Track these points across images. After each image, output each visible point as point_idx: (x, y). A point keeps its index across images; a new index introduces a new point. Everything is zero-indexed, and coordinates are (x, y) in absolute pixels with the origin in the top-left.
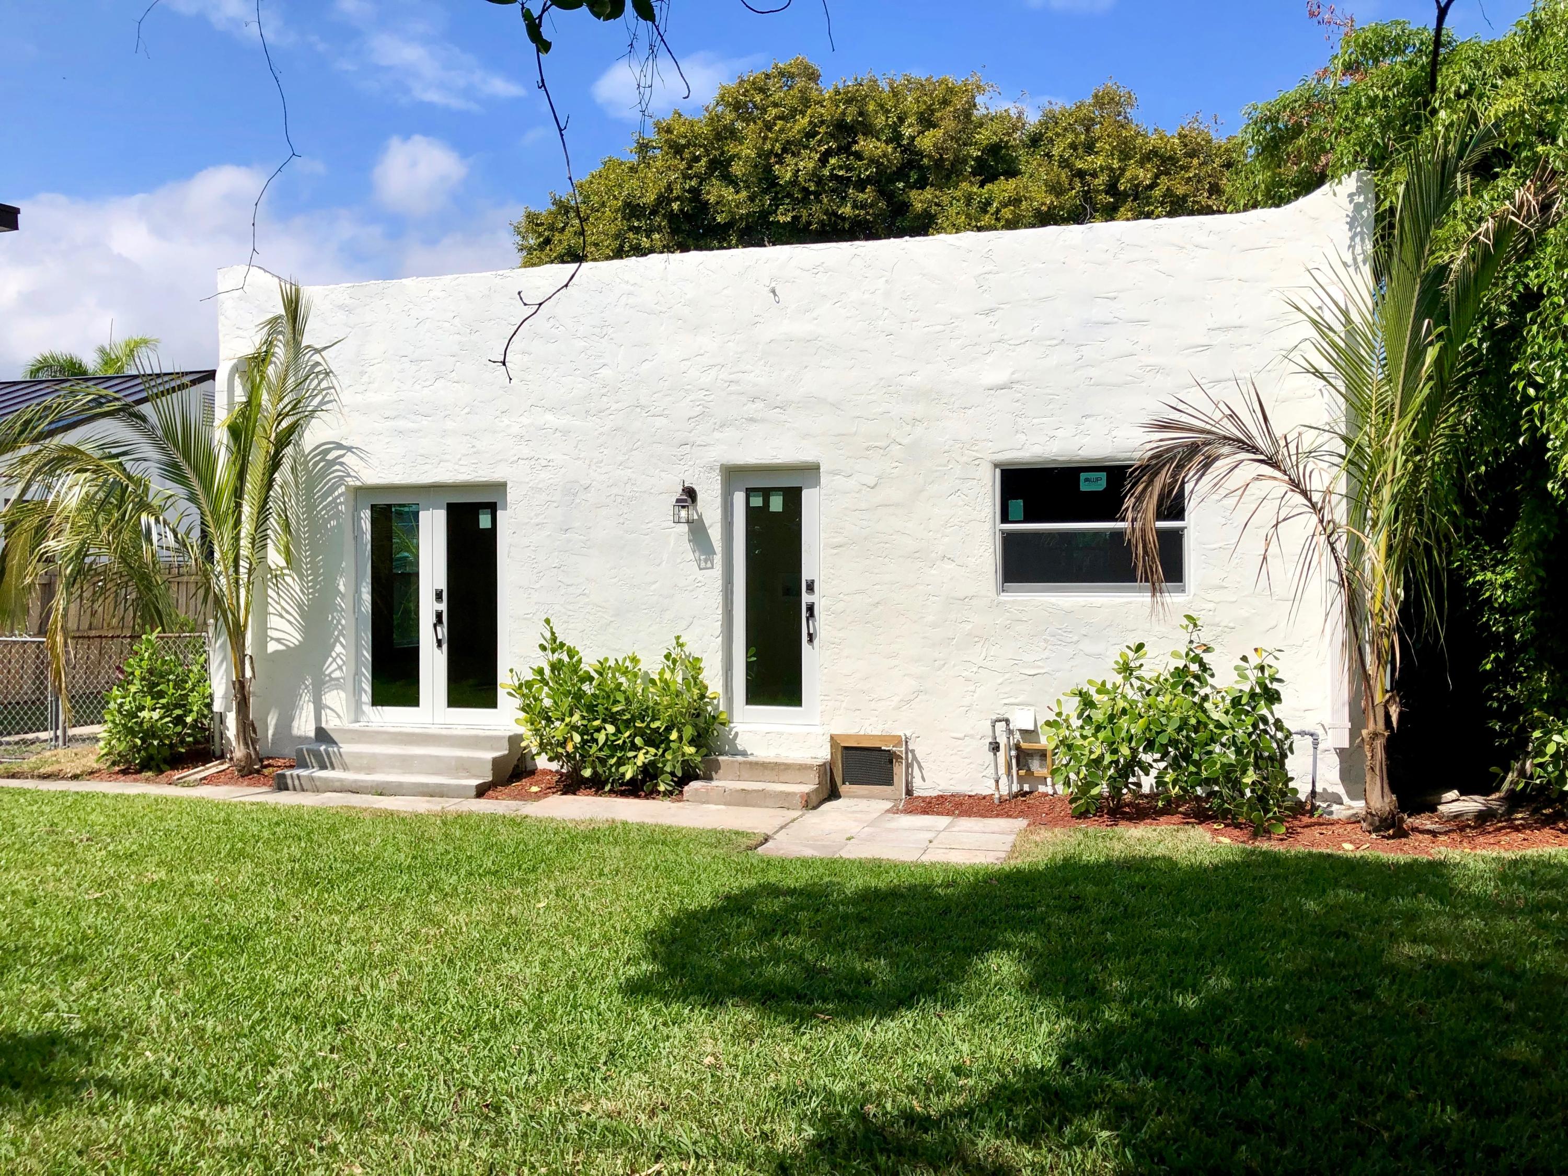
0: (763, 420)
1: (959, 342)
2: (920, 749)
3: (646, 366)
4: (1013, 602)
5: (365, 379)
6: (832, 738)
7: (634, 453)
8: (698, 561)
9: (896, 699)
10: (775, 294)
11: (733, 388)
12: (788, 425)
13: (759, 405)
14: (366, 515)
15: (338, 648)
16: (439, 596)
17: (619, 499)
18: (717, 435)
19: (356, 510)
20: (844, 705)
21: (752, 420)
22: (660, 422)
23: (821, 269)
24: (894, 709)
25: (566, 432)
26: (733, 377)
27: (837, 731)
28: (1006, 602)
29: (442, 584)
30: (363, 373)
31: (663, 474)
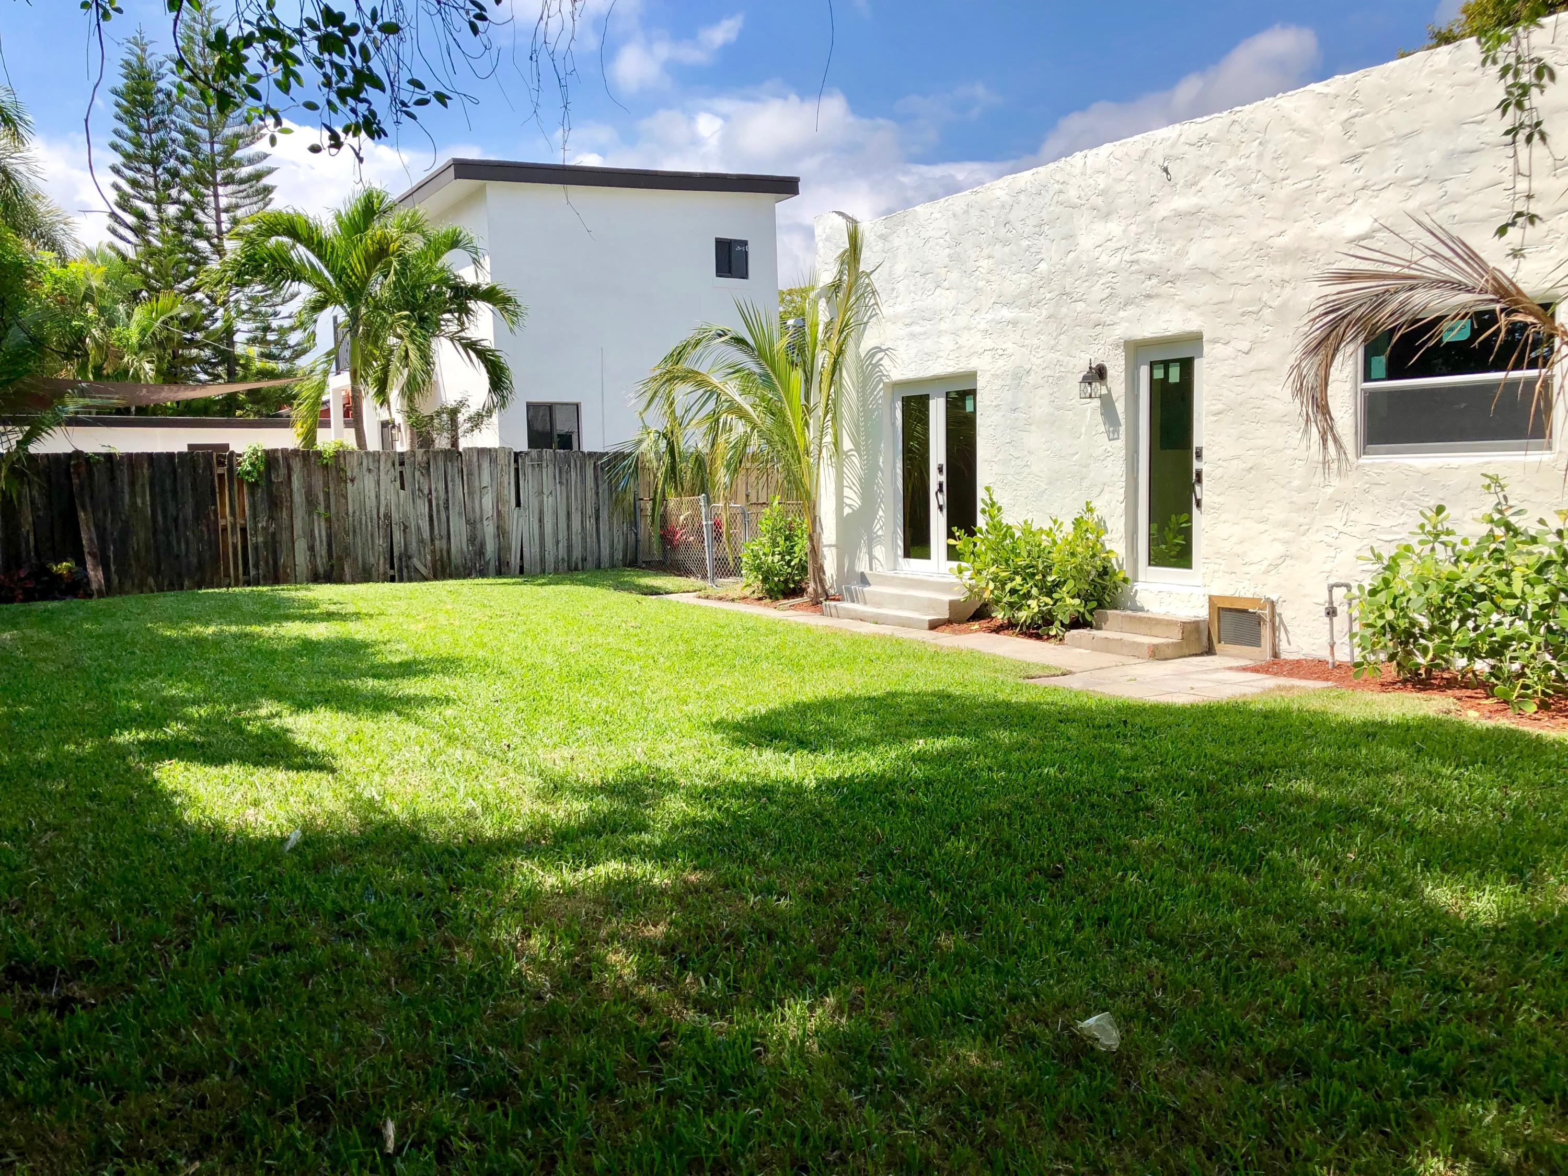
0: (1157, 296)
1: (1325, 194)
2: (1286, 612)
3: (1072, 255)
4: (1372, 464)
5: (894, 294)
6: (1211, 598)
7: (1062, 336)
8: (1108, 432)
9: (1266, 563)
10: (1168, 173)
11: (1134, 268)
12: (1177, 298)
13: (1154, 281)
14: (899, 404)
15: (881, 513)
16: (940, 470)
17: (1051, 380)
18: (1122, 314)
19: (893, 402)
20: (1222, 567)
21: (1149, 296)
22: (1080, 306)
23: (1205, 141)
24: (1264, 573)
25: (1014, 323)
26: (1135, 257)
27: (1215, 593)
28: (1364, 465)
29: (943, 461)
30: (893, 289)
31: (1082, 354)
